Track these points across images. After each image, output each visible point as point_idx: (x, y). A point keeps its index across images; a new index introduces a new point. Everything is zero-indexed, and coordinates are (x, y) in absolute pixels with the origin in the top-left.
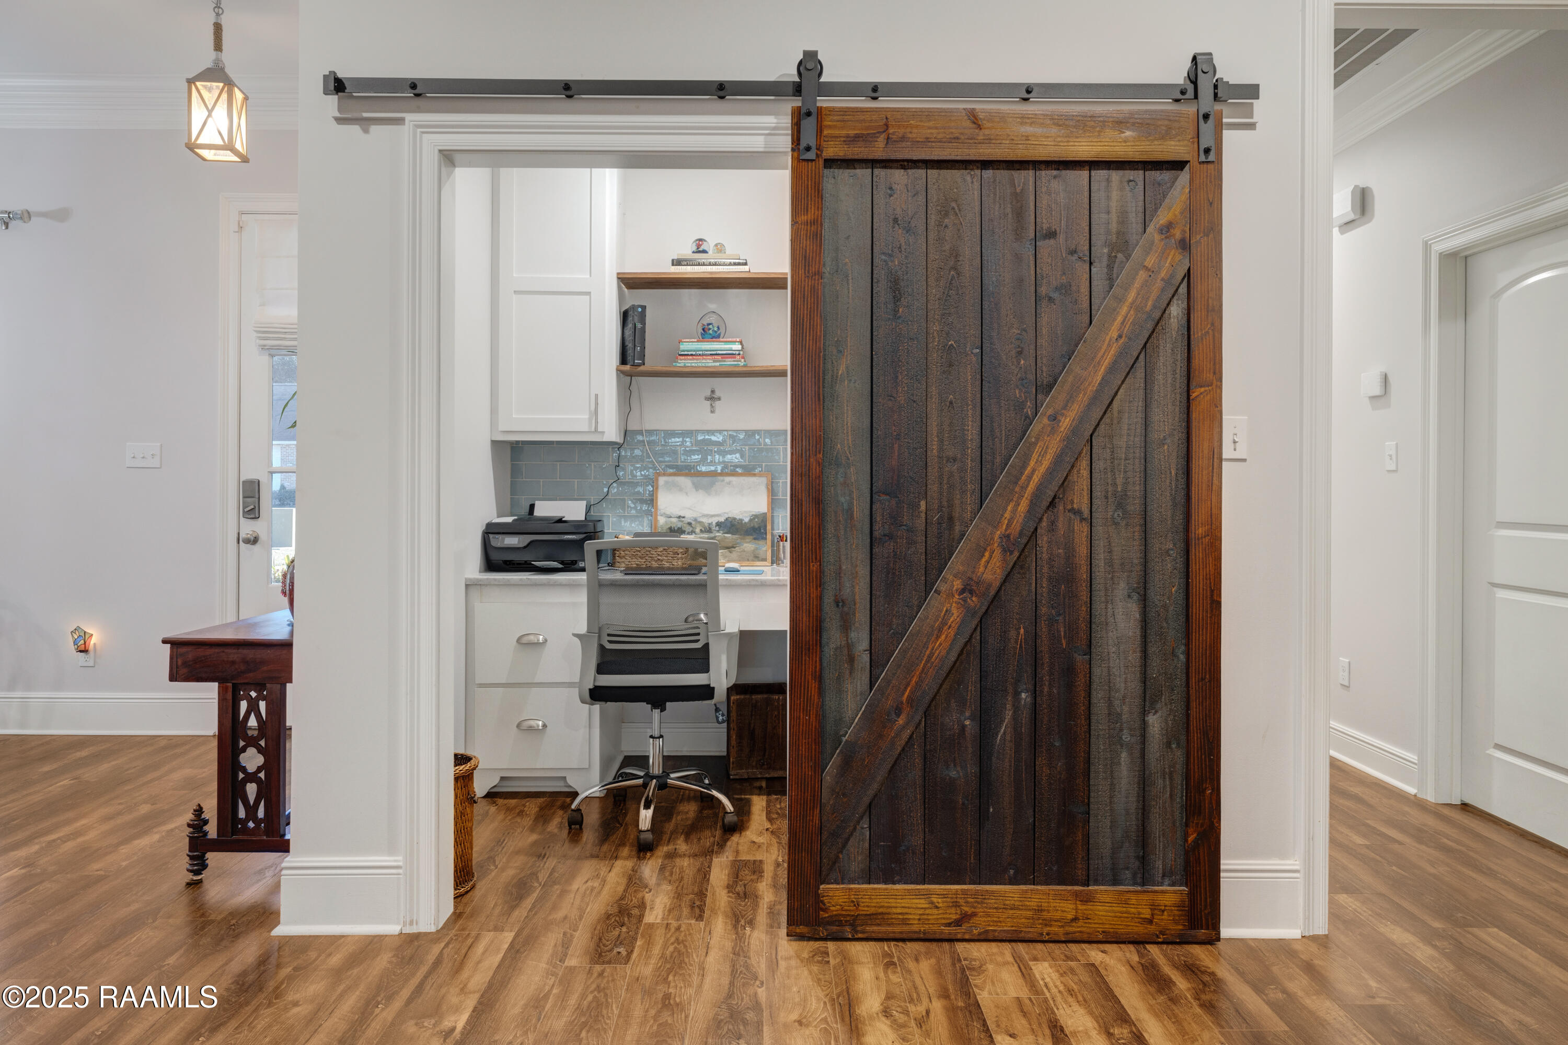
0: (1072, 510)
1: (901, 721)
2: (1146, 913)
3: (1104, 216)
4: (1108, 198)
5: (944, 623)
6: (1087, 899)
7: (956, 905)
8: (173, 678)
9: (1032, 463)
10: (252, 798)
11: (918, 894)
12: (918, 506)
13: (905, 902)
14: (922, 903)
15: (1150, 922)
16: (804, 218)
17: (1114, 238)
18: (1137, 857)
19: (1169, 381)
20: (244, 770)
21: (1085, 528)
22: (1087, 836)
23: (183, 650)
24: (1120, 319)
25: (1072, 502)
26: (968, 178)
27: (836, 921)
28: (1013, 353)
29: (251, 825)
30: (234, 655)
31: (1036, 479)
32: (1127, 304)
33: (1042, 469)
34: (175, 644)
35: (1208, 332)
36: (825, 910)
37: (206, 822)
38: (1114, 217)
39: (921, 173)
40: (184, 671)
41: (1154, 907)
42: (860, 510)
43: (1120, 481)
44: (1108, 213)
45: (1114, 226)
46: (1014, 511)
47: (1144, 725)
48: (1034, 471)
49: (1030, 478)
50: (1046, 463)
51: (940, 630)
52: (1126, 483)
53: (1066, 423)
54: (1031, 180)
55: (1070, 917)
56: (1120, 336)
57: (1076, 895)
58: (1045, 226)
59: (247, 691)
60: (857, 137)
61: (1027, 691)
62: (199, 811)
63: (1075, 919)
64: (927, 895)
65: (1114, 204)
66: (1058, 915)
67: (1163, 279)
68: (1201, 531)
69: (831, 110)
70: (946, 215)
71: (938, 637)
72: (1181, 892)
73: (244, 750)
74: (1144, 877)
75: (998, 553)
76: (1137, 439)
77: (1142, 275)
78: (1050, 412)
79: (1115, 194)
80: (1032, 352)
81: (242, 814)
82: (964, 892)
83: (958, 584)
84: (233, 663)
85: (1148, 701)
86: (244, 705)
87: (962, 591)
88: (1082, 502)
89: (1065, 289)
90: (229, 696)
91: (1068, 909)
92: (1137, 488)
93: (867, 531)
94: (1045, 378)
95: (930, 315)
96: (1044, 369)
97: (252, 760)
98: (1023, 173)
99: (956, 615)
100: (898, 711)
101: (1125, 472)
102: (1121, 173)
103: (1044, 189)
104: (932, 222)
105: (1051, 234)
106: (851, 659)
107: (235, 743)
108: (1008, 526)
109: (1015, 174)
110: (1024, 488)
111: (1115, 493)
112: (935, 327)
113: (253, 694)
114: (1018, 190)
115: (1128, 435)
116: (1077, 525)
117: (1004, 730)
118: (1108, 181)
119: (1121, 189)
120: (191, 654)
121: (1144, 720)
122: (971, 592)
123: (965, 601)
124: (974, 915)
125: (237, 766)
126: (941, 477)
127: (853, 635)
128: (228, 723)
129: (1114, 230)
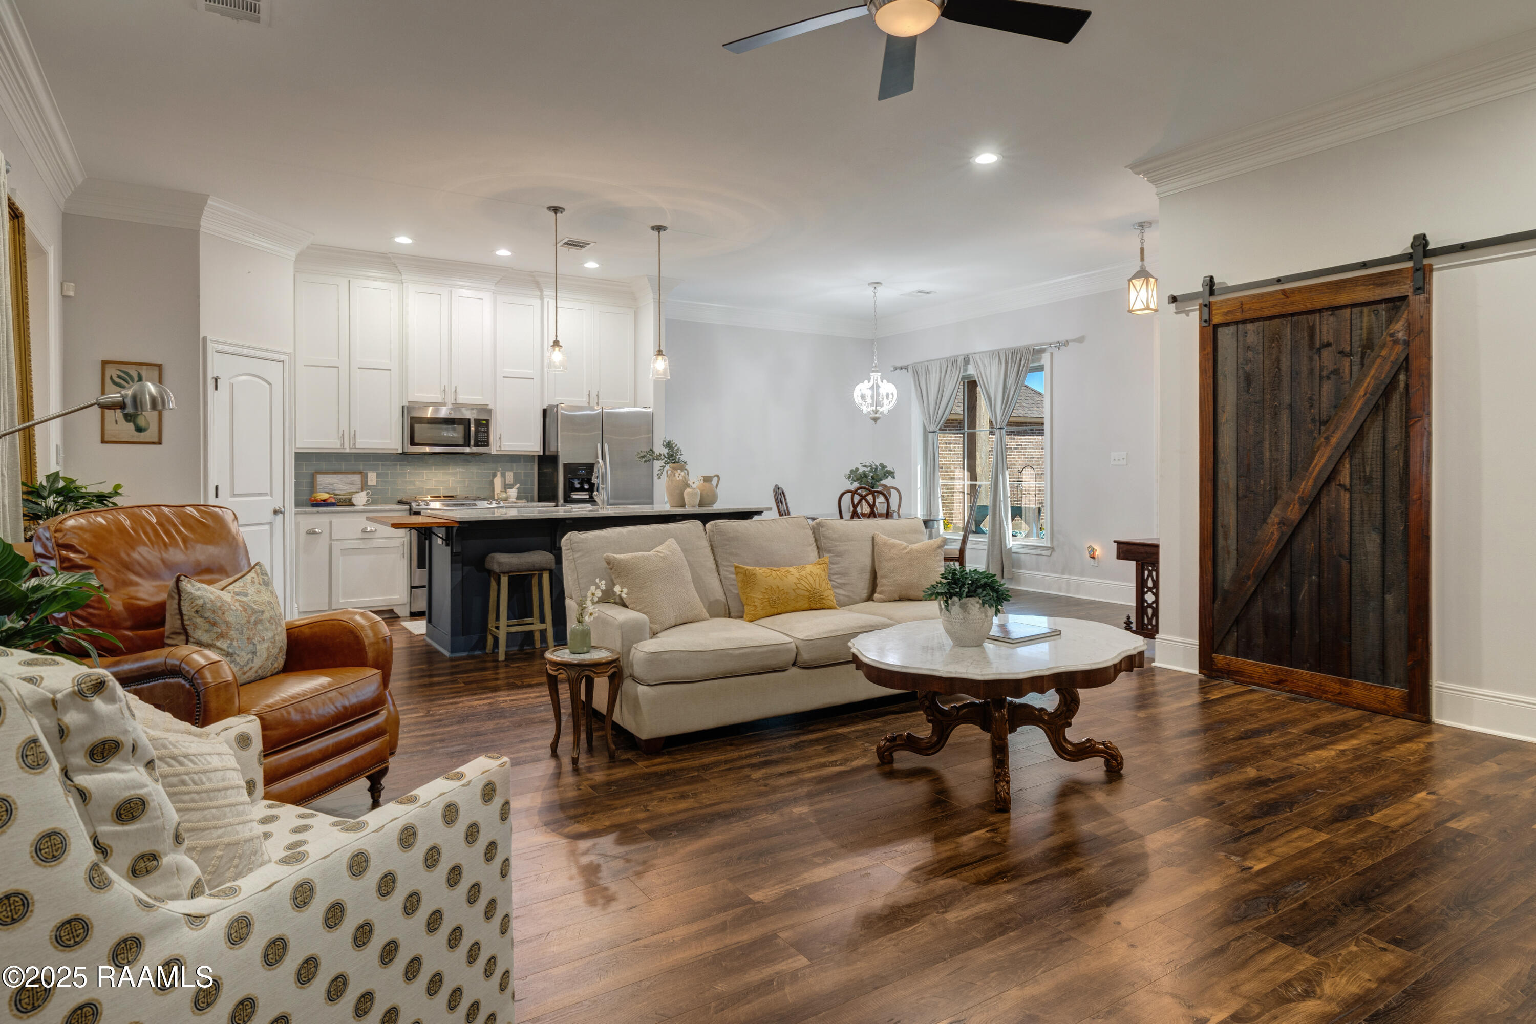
0: (1340, 485)
1: (1249, 583)
2: (1381, 698)
3: (1359, 332)
4: (1361, 322)
5: (1270, 538)
6: (1347, 684)
7: (1276, 674)
8: (1118, 558)
9: (1315, 461)
10: (1150, 615)
11: (1258, 665)
12: (1260, 482)
13: (1251, 668)
14: (1260, 670)
15: (1384, 703)
16: (1204, 352)
17: (1365, 342)
18: (1380, 669)
19: (1399, 415)
20: (1146, 601)
21: (1347, 495)
22: (1350, 654)
23: (1122, 546)
24: (1365, 385)
25: (1340, 481)
26: (1284, 322)
27: (1218, 670)
28: (1308, 406)
29: (1150, 627)
30: (1142, 549)
31: (1317, 469)
32: (1370, 377)
33: (1321, 464)
34: (1119, 543)
35: (1419, 389)
36: (1216, 665)
37: (1131, 623)
38: (1365, 331)
39: (1261, 323)
40: (1122, 555)
41: (1386, 696)
42: (1233, 483)
43: (1368, 469)
44: (1361, 329)
45: (1364, 336)
46: (1306, 485)
47: (1384, 600)
48: (1316, 465)
49: (1314, 468)
50: (1323, 461)
51: (1268, 542)
52: (1371, 471)
53: (1334, 440)
54: (1318, 318)
55: (1337, 692)
56: (1365, 394)
57: (1341, 682)
58: (1325, 341)
59: (1148, 567)
60: (1228, 312)
61: (1315, 575)
62: (1129, 618)
63: (1340, 693)
64: (1263, 667)
65: (1365, 325)
66: (1331, 689)
67: (1391, 362)
68: (1415, 497)
69: (1216, 302)
70: (1273, 342)
71: (1267, 545)
72: (1403, 692)
73: (1146, 593)
74: (1384, 680)
75: (1297, 506)
76: (1379, 448)
77: (1379, 361)
78: (1325, 435)
79: (1365, 319)
80: (1318, 405)
81: (1146, 621)
82: (1281, 669)
83: (1277, 520)
84: (1142, 553)
85: (1385, 588)
86: (1146, 573)
87: (1279, 524)
88: (1346, 481)
89: (1336, 372)
90: (1140, 567)
91: (1336, 687)
92: (1379, 473)
93: (1235, 493)
94: (1324, 417)
95: (1265, 391)
96: (1325, 413)
97: (1150, 598)
98: (1313, 316)
99: (1276, 536)
100: (1248, 578)
101: (1371, 465)
102: (1369, 307)
103: (1325, 322)
104: (1266, 347)
105: (1328, 345)
106: (1229, 553)
107: (1143, 590)
108: (1303, 492)
109: (1309, 317)
110: (1311, 474)
111: (1365, 476)
112: (1268, 397)
113: (1150, 568)
114: (1311, 324)
115: (1373, 445)
116: (1342, 493)
117: (1303, 593)
118: (1361, 312)
119: (1369, 316)
120: (1125, 547)
121: (1383, 597)
122: (1284, 524)
123: (1280, 528)
124: (1286, 681)
125: (1144, 601)
126: (1271, 468)
127: (1229, 541)
128: (1140, 580)
129: (1365, 338)
